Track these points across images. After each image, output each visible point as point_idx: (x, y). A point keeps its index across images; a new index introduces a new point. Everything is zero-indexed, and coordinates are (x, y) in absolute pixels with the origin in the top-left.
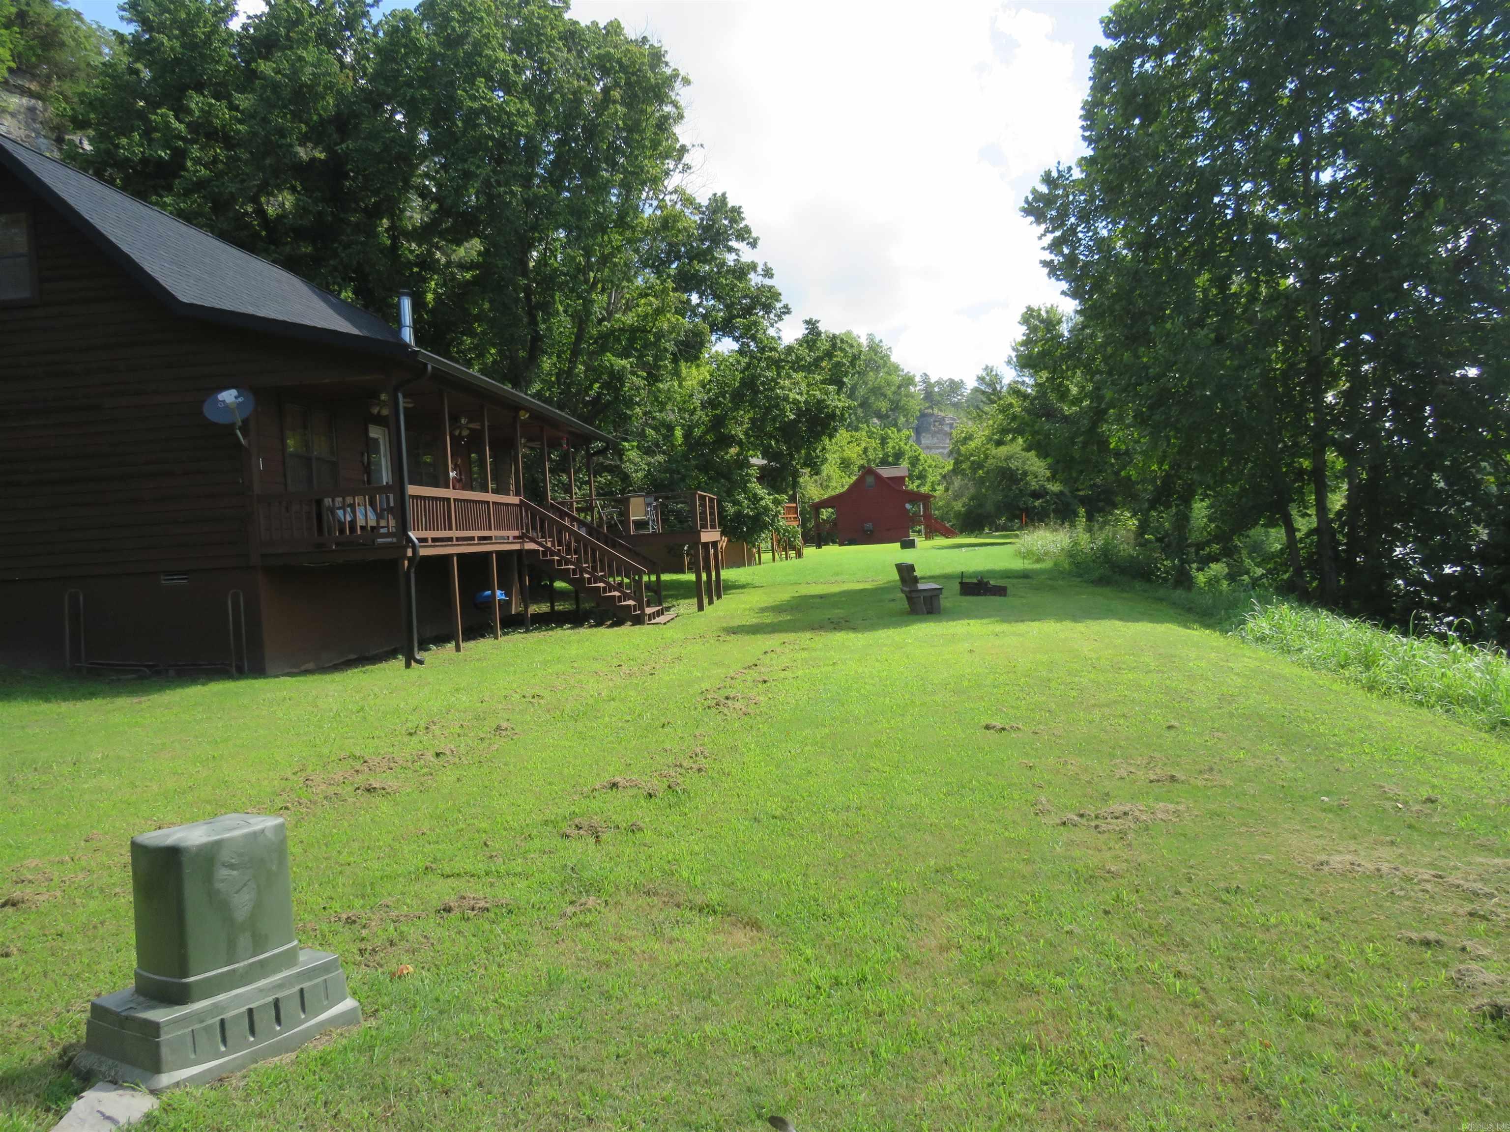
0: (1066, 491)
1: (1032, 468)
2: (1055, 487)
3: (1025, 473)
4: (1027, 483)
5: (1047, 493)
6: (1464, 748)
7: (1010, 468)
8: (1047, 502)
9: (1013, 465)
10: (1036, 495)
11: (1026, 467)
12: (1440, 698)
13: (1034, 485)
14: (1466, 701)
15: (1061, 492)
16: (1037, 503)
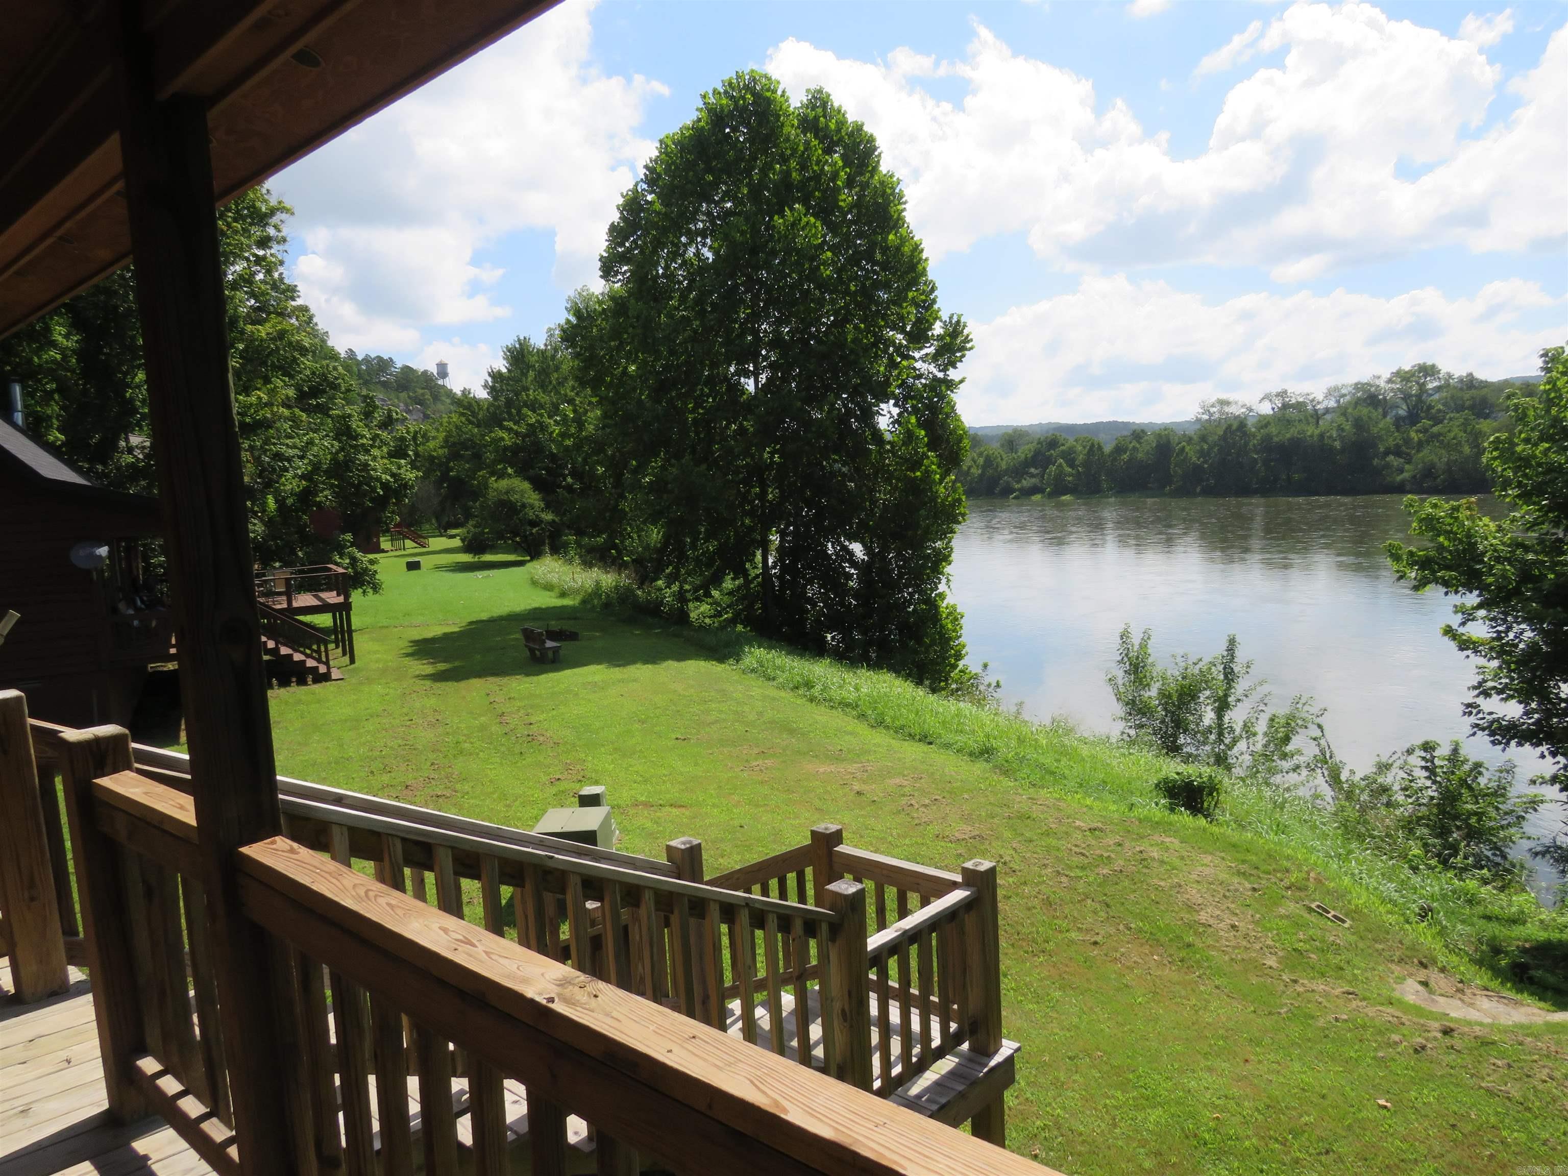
0: (557, 519)
1: (529, 501)
2: (548, 517)
3: (524, 506)
4: (526, 514)
5: (542, 521)
6: (849, 728)
7: (510, 501)
8: (542, 529)
9: (514, 497)
10: (533, 524)
11: (524, 500)
12: (840, 704)
13: (531, 515)
14: (848, 705)
15: (554, 521)
16: (534, 531)
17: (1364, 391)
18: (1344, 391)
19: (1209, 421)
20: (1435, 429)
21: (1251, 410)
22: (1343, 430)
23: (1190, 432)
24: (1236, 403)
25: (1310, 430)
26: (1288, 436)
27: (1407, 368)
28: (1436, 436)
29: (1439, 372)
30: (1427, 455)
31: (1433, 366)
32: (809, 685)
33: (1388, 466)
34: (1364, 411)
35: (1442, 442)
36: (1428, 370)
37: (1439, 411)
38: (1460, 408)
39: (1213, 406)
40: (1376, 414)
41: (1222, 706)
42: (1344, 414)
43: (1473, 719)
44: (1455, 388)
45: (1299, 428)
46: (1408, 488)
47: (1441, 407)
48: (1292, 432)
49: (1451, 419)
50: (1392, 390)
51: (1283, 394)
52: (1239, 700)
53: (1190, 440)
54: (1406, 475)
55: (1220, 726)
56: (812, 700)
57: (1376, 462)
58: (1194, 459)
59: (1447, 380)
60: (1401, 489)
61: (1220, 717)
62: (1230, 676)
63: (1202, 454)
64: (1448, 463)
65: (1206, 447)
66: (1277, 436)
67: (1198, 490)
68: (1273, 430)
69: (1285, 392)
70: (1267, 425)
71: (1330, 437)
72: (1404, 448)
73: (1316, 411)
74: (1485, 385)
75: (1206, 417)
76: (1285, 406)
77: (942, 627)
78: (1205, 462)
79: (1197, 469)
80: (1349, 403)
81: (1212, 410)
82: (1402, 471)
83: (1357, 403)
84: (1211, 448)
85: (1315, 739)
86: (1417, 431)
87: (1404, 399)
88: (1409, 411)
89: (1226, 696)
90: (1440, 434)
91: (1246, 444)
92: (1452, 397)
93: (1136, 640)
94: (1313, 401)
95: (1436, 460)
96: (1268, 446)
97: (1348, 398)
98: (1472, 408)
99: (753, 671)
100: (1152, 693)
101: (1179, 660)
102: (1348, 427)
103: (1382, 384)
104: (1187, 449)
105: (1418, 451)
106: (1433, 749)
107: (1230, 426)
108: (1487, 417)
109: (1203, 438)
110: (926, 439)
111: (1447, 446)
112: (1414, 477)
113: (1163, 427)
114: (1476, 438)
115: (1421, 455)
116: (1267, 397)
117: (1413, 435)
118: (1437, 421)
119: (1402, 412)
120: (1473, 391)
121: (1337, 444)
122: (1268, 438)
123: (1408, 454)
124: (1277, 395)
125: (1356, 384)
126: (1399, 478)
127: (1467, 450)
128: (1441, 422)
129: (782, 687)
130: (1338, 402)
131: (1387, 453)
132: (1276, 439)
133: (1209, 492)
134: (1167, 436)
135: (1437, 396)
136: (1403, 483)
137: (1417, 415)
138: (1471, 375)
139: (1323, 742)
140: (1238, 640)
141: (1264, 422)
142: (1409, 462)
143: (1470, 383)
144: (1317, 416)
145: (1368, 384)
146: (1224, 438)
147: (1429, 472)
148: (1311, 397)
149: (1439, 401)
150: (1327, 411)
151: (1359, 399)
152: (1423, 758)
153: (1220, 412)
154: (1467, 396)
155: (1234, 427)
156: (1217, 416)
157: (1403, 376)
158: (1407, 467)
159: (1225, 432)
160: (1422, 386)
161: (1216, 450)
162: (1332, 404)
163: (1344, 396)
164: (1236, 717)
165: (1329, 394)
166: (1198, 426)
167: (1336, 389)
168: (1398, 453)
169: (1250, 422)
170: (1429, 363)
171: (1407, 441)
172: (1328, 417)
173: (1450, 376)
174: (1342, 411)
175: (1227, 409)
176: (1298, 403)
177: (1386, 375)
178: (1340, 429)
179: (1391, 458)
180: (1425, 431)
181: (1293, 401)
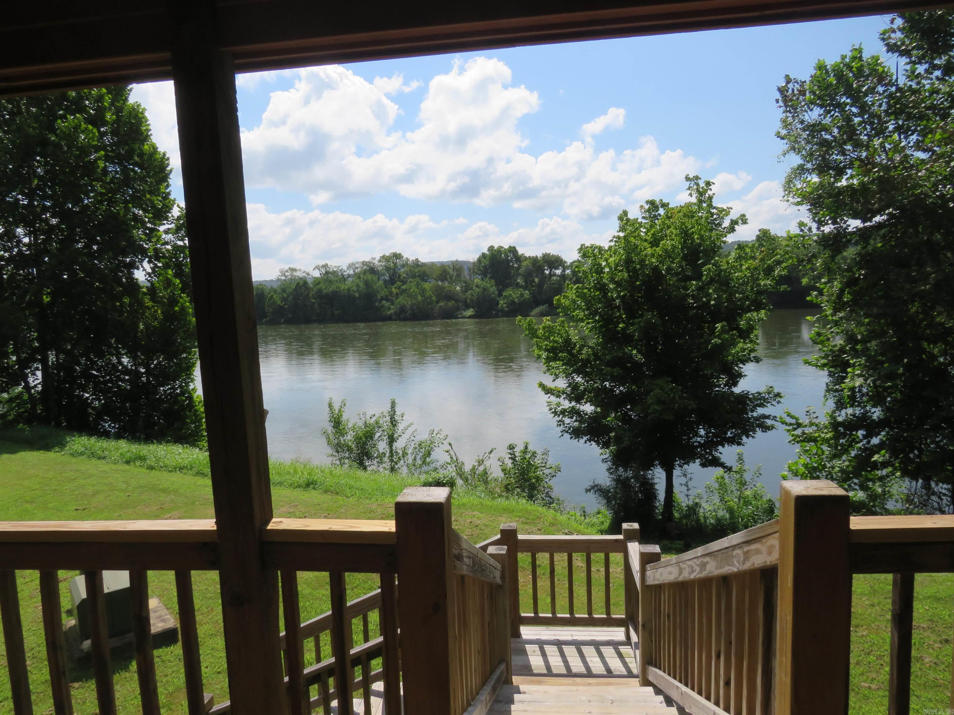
17: (368, 266)
18: (357, 266)
19: (285, 280)
20: (403, 287)
21: (308, 274)
22: (359, 287)
23: (275, 286)
24: (300, 270)
25: (342, 287)
26: (331, 290)
27: (388, 254)
28: (404, 291)
29: (403, 257)
30: (402, 300)
31: (400, 254)
32: (142, 459)
33: (383, 306)
34: (369, 277)
35: (408, 294)
36: (397, 256)
37: (404, 278)
38: (414, 277)
39: (287, 271)
40: (375, 278)
41: (392, 440)
42: (359, 278)
43: (562, 428)
44: (411, 266)
45: (337, 285)
46: (393, 317)
47: (405, 275)
48: (333, 288)
49: (410, 282)
50: (381, 266)
51: (325, 266)
52: (400, 436)
53: (275, 291)
54: (392, 311)
55: (391, 451)
56: (151, 468)
57: (377, 304)
58: (279, 302)
59: (407, 262)
60: (389, 318)
61: (391, 446)
62: (393, 423)
63: (284, 299)
64: (411, 305)
65: (285, 295)
66: (325, 289)
67: (282, 320)
68: (322, 286)
69: (327, 265)
70: (319, 283)
71: (353, 291)
72: (390, 297)
73: (343, 276)
74: (424, 265)
75: (283, 278)
76: (327, 273)
77: (196, 411)
78: (286, 304)
79: (281, 308)
80: (361, 272)
81: (287, 274)
82: (389, 309)
83: (365, 272)
84: (288, 296)
85: (447, 452)
86: (396, 288)
87: (387, 271)
88: (390, 277)
89: (393, 434)
90: (406, 290)
91: (308, 294)
92: (410, 270)
93: (336, 407)
94: (341, 270)
95: (405, 303)
96: (320, 295)
97: (359, 270)
98: (419, 276)
99: (82, 454)
100: (349, 437)
101: (362, 416)
102: (361, 285)
103: (376, 263)
104: (275, 296)
105: (396, 299)
106: (514, 448)
107: (298, 284)
108: (426, 281)
109: (284, 290)
110: (180, 285)
111: (410, 296)
112: (396, 312)
113: (258, 283)
114: (423, 292)
115: (398, 300)
116: (317, 267)
117: (393, 290)
118: (404, 283)
119: (387, 278)
120: (419, 268)
121: (357, 294)
122: (320, 291)
123: (392, 300)
124: (323, 266)
125: (363, 262)
126: (389, 313)
127: (420, 298)
128: (406, 283)
129: (115, 463)
130: (354, 271)
131: (382, 299)
132: (324, 291)
133: (290, 322)
134: (262, 289)
135: (402, 270)
136: (391, 315)
137: (394, 279)
138: (417, 260)
139: (451, 452)
140: (396, 402)
141: (317, 282)
142: (392, 304)
143: (417, 264)
144: (344, 279)
145: (369, 262)
146: (295, 290)
147: (402, 309)
148: (340, 268)
149: (404, 272)
150: (349, 276)
151: (365, 270)
152: (510, 453)
153: (291, 275)
154: (416, 270)
155: (301, 284)
156: (290, 277)
157: (384, 258)
158: (392, 307)
159: (296, 286)
160: (395, 264)
161: (291, 297)
162: (351, 272)
163: (357, 268)
164: (399, 445)
165: (349, 267)
166: (279, 283)
167: (353, 264)
168: (387, 300)
169: (310, 281)
170: (398, 252)
171: (391, 293)
172: (350, 279)
173: (408, 259)
174: (357, 276)
175: (295, 274)
176: (334, 272)
177: (378, 258)
178: (358, 286)
179: (384, 302)
180: (399, 288)
181: (331, 270)
